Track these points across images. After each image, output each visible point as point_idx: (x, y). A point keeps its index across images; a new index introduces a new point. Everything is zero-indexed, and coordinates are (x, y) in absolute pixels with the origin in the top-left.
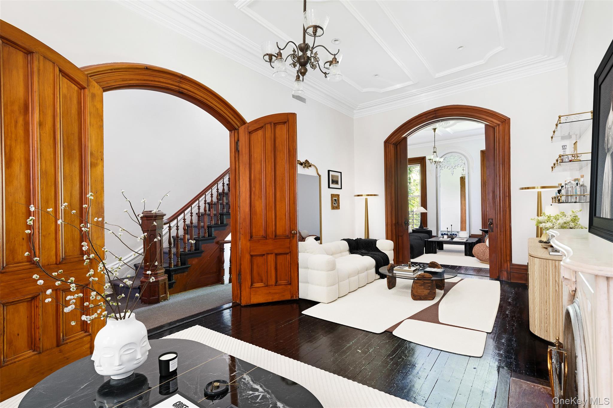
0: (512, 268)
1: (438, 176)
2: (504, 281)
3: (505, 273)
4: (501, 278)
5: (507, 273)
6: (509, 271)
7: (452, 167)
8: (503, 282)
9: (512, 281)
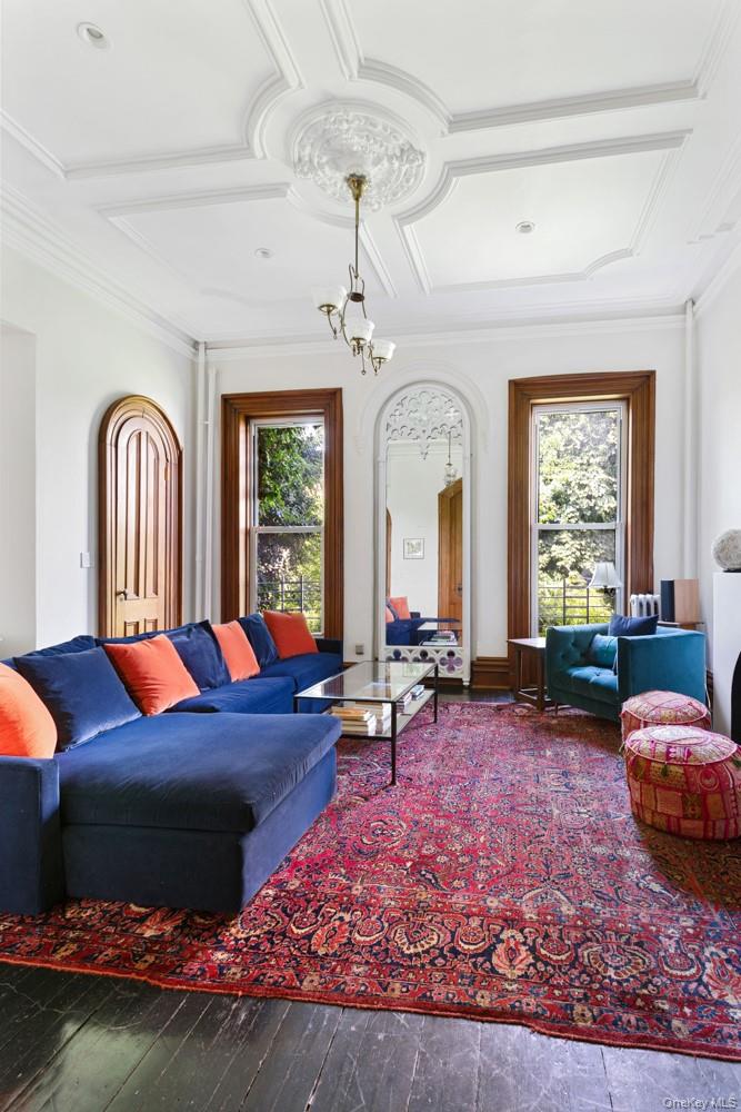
1: (379, 459)
7: (424, 431)
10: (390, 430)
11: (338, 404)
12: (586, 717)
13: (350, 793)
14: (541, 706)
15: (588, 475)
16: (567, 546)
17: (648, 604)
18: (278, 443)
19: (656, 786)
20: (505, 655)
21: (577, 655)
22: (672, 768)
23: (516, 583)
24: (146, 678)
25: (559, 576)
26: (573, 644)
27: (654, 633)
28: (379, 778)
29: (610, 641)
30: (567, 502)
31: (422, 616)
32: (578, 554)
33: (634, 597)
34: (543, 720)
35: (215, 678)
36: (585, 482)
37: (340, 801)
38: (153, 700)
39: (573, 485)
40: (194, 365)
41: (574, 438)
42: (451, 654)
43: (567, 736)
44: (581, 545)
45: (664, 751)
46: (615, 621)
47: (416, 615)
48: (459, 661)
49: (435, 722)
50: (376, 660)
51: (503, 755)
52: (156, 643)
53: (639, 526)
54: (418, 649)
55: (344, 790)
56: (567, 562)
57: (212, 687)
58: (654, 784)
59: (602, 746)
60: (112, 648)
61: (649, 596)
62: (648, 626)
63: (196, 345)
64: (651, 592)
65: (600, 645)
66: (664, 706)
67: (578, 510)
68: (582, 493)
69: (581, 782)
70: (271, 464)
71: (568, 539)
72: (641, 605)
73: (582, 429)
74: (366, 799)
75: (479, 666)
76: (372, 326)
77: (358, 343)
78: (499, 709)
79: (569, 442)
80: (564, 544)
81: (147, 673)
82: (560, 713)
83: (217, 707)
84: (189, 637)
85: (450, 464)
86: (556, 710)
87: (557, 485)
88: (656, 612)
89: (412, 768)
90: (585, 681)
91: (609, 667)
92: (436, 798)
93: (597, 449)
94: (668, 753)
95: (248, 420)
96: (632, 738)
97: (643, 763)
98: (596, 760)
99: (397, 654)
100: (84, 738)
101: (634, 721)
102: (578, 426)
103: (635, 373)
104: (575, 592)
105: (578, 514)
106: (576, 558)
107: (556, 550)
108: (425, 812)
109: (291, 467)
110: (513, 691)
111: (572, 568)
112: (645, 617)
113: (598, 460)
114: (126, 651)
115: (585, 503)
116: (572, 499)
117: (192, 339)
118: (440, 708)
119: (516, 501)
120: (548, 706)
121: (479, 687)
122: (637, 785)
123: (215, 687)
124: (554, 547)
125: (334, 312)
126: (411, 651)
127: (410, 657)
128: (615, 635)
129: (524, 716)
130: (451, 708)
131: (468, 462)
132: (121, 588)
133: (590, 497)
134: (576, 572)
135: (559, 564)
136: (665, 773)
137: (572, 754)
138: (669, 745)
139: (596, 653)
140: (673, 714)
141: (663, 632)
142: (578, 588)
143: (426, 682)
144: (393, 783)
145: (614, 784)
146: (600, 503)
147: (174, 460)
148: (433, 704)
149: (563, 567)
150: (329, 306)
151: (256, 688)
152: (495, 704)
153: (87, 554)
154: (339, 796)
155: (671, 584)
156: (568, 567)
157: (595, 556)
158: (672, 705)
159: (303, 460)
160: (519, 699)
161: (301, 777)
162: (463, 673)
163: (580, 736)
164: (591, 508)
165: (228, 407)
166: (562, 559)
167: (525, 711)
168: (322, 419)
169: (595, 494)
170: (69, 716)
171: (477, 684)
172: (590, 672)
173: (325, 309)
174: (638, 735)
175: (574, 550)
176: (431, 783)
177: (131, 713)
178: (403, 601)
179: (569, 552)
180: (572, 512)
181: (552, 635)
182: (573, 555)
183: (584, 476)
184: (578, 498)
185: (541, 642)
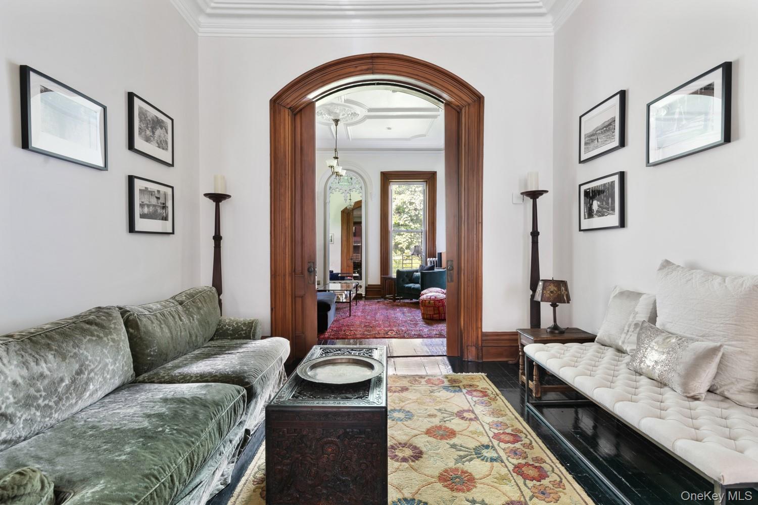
0: (486, 340)
1: (327, 202)
2: (471, 361)
3: (474, 349)
4: (466, 357)
5: (477, 348)
6: (480, 345)
7: (346, 191)
8: (470, 363)
9: (484, 360)
10: (331, 189)
14: (395, 300)
15: (414, 197)
16: (404, 236)
17: (434, 262)
19: (427, 307)
20: (379, 284)
21: (407, 280)
22: (431, 301)
25: (399, 253)
26: (406, 276)
27: (433, 270)
29: (419, 274)
30: (404, 212)
33: (428, 259)
34: (395, 303)
36: (413, 201)
39: (407, 202)
43: (404, 307)
44: (411, 235)
46: (421, 268)
48: (361, 288)
49: (356, 305)
51: (383, 311)
53: (431, 232)
56: (404, 245)
61: (434, 259)
62: (432, 268)
64: (435, 258)
65: (415, 276)
66: (433, 290)
68: (412, 207)
72: (431, 262)
75: (369, 289)
78: (378, 302)
88: (435, 264)
90: (410, 288)
91: (418, 283)
94: (431, 298)
96: (422, 298)
97: (424, 301)
103: (428, 171)
105: (409, 218)
106: (409, 243)
107: (398, 239)
110: (384, 296)
111: (406, 248)
112: (432, 265)
115: (413, 213)
116: (406, 210)
119: (384, 221)
128: (420, 272)
129: (387, 304)
135: (399, 246)
136: (429, 303)
138: (431, 296)
139: (414, 279)
141: (436, 270)
144: (350, 316)
149: (402, 248)
152: (376, 301)
155: (441, 253)
156: (404, 248)
160: (386, 299)
162: (362, 291)
163: (408, 306)
164: (416, 215)
166: (401, 244)
171: (367, 295)
172: (412, 285)
175: (407, 238)
179: (405, 240)
180: (407, 218)
181: (399, 272)
182: (407, 241)
183: (413, 197)
184: (410, 210)
185: (394, 275)
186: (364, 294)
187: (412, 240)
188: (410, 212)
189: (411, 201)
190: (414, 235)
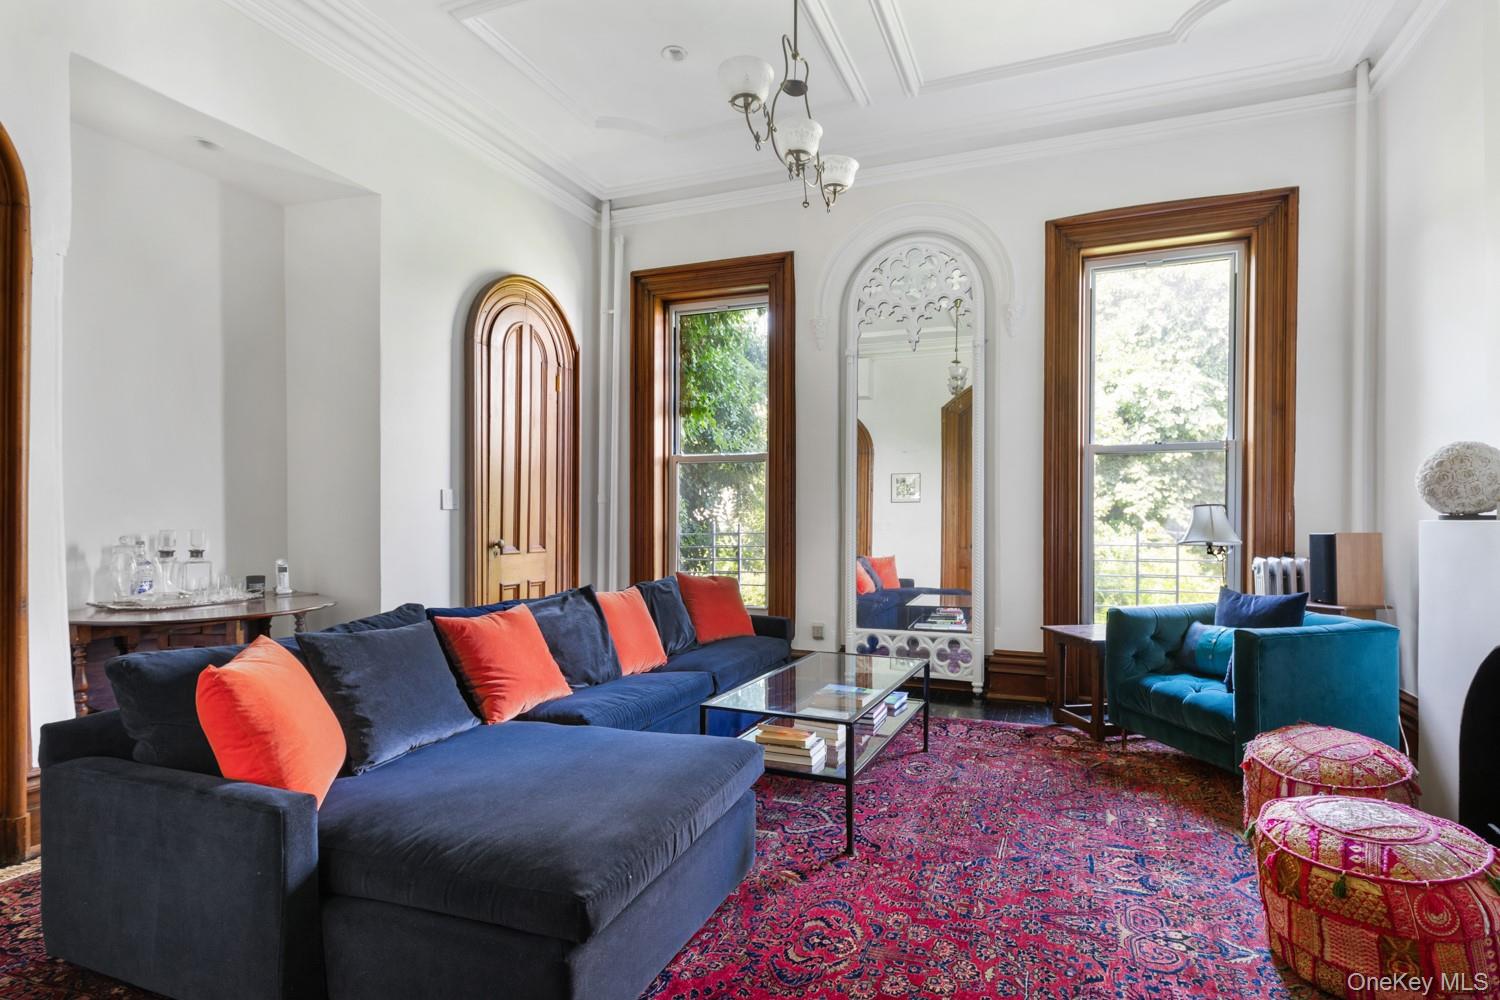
7: (913, 309)
10: (864, 309)
11: (788, 276)
12: (1177, 757)
13: (779, 864)
14: (1099, 733)
15: (1173, 377)
17: (1285, 574)
18: (708, 337)
19: (1323, 913)
20: (1041, 651)
21: (1160, 655)
22: (1356, 883)
23: (1057, 538)
24: (489, 669)
25: (1127, 528)
26: (1153, 637)
27: (1298, 622)
28: (828, 839)
29: (1221, 633)
30: (1141, 418)
31: (916, 586)
32: (1158, 496)
33: (1259, 561)
34: (1101, 757)
35: (596, 670)
36: (1169, 388)
37: (763, 876)
38: (499, 702)
39: (1149, 392)
40: (596, 234)
41: (1150, 322)
42: (954, 643)
43: (1143, 789)
44: (1163, 482)
45: (1339, 848)
46: (1227, 603)
47: (907, 583)
48: (967, 656)
49: (925, 749)
50: (842, 649)
51: (1031, 815)
52: (511, 619)
53: (1268, 445)
54: (904, 635)
55: (771, 857)
56: (1141, 509)
57: (592, 682)
58: (1318, 909)
59: (1206, 812)
60: (446, 624)
61: (1286, 561)
62: (1289, 611)
63: (597, 204)
64: (1291, 554)
65: (1201, 640)
66: (1327, 754)
67: (1158, 430)
68: (1166, 405)
69: (1170, 878)
70: (699, 367)
71: (1143, 474)
72: (1272, 575)
73: (1166, 308)
74: (803, 877)
75: (998, 665)
76: (819, 131)
77: (798, 159)
78: (1028, 734)
79: (1143, 329)
80: (1135, 481)
81: (490, 661)
82: (1130, 747)
83: (587, 715)
84: (562, 609)
85: (956, 362)
86: (1124, 742)
87: (1125, 395)
88: (1300, 587)
89: (881, 827)
90: (1173, 701)
91: (1218, 677)
92: (915, 886)
93: (1188, 339)
94: (1347, 853)
95: (666, 305)
96: (1268, 816)
97: (1295, 869)
98: (1196, 837)
99: (873, 640)
100: (387, 756)
101: (1267, 779)
102: (1159, 303)
103: (1261, 193)
104: (1153, 553)
106: (1155, 502)
107: (1123, 492)
108: (895, 910)
109: (725, 370)
110: (1053, 705)
111: (1148, 518)
112: (1280, 595)
113: (1191, 353)
114: (463, 629)
116: (1148, 414)
117: (593, 197)
118: (933, 728)
119: (1058, 409)
120: (1112, 735)
121: (998, 696)
122: (1282, 904)
123: (597, 684)
124: (1120, 486)
125: (754, 105)
126: (893, 637)
127: (892, 646)
128: (1228, 624)
129: (1069, 749)
130: (951, 728)
131: (981, 352)
132: (494, 538)
133: (1177, 411)
134: (1155, 524)
135: (1127, 511)
136: (1343, 891)
137: (1152, 821)
138: (1349, 838)
139: (1192, 653)
140: (1345, 770)
141: (1316, 621)
142: (1158, 547)
143: (912, 687)
144: (849, 852)
145: (1230, 886)
146: (1193, 418)
147: (568, 364)
148: (922, 720)
149: (1133, 516)
150: (746, 95)
151: (653, 688)
152: (1022, 726)
153: (450, 491)
154: (763, 868)
155: (1330, 541)
156: (1142, 515)
157: (1185, 500)
158: (1341, 754)
159: (750, 365)
160: (1061, 720)
161: (684, 844)
162: (973, 674)
163: (1166, 789)
164: (1179, 427)
165: (640, 288)
166: (1132, 504)
167: (1071, 740)
168: (766, 298)
169: (1187, 406)
170: (365, 722)
171: (993, 691)
172: (1183, 685)
173: (740, 102)
174: (1281, 809)
175: (1152, 490)
176: (909, 857)
177: (461, 720)
178: (890, 562)
179: (1144, 494)
180: (1149, 434)
181: (1116, 619)
182: (1151, 498)
183: (1167, 378)
184: (1158, 413)
185: (1098, 631)
186: (981, 684)
187: (1166, 494)
188: (1158, 418)
189: (1163, 389)
190: (1172, 479)
